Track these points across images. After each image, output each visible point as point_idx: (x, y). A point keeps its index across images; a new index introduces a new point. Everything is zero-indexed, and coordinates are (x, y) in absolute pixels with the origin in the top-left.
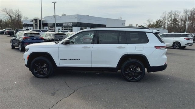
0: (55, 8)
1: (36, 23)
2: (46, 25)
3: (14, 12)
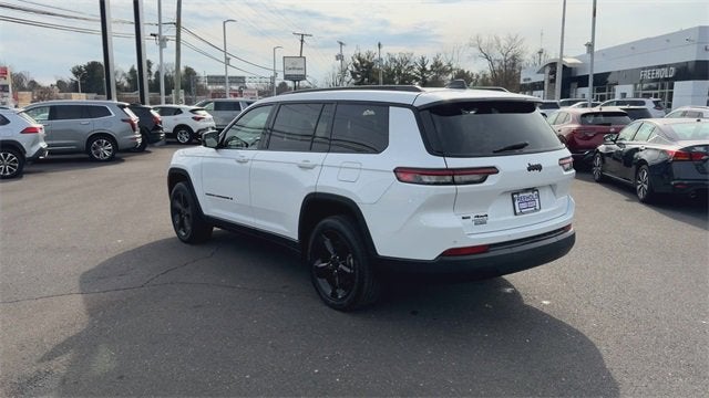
0: (594, 15)
1: (552, 77)
2: (583, 81)
3: (503, 43)
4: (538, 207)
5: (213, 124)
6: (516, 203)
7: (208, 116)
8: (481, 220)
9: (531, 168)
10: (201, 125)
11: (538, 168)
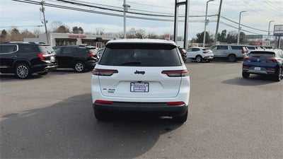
4: (147, 90)
5: (213, 55)
6: (132, 87)
7: (211, 52)
8: (112, 91)
9: (137, 72)
10: (206, 55)
11: (143, 73)
